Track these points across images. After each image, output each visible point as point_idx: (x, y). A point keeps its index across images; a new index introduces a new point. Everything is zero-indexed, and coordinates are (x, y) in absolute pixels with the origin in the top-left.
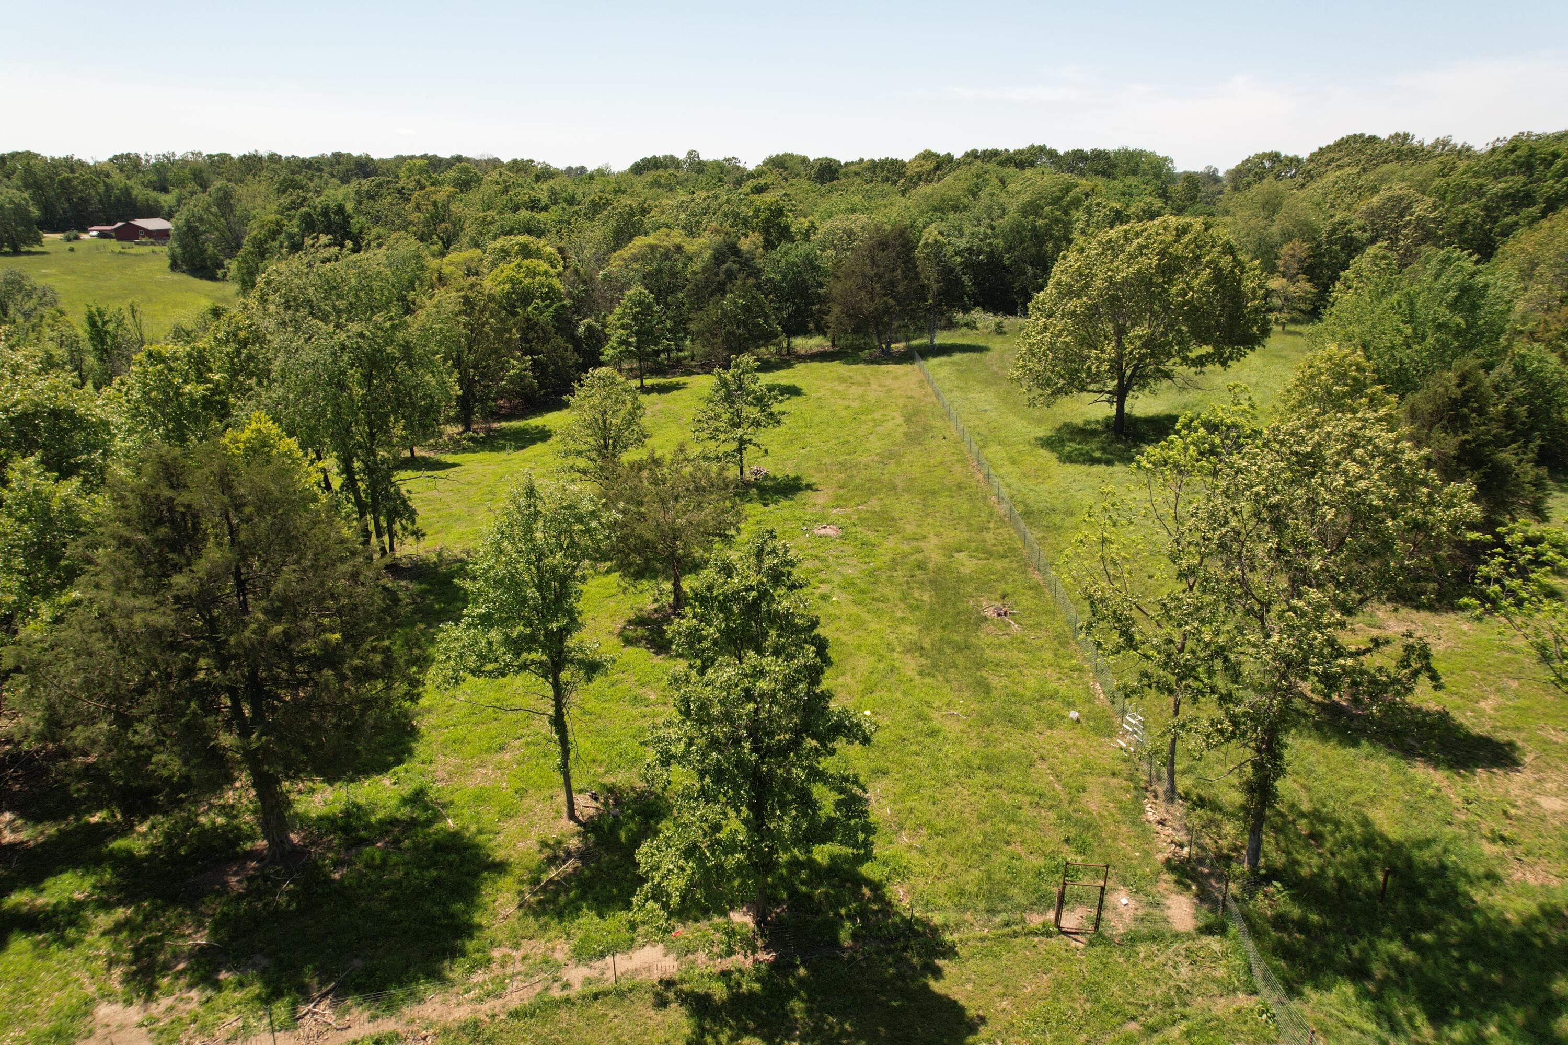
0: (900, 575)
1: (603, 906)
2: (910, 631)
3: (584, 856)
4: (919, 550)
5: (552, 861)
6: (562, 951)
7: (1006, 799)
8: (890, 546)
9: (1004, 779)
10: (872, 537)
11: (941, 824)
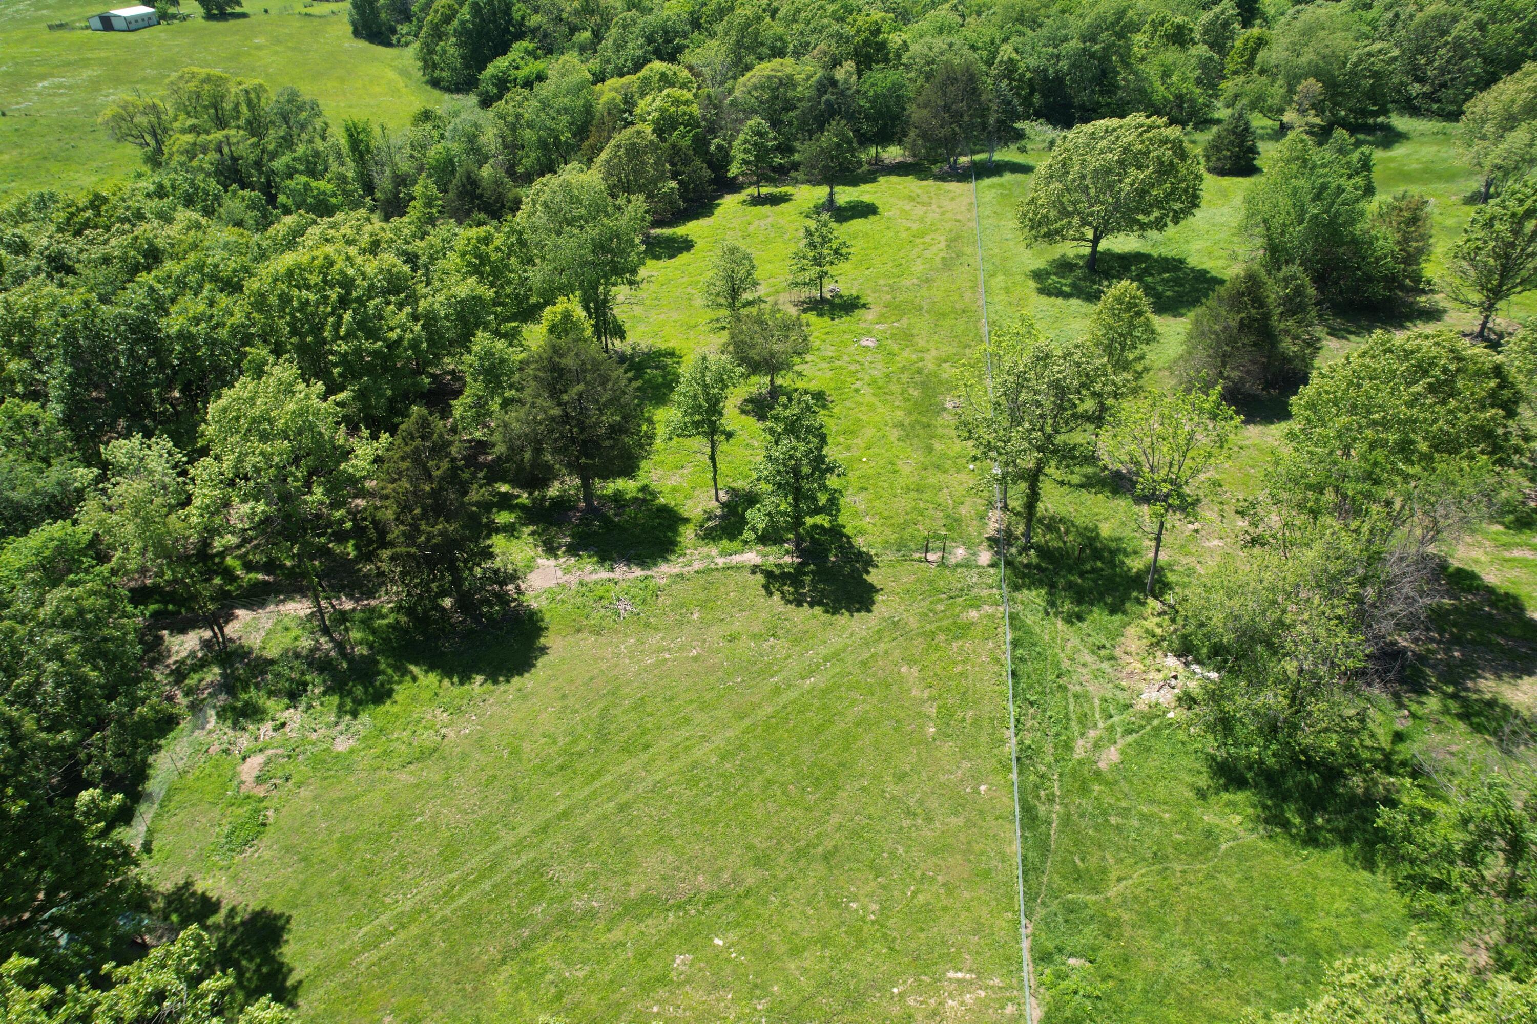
0: (905, 377)
1: (732, 537)
2: (899, 414)
3: (722, 517)
4: (922, 360)
5: (709, 519)
6: (714, 551)
7: (922, 505)
8: (906, 356)
9: (924, 496)
10: (895, 348)
11: (886, 514)
